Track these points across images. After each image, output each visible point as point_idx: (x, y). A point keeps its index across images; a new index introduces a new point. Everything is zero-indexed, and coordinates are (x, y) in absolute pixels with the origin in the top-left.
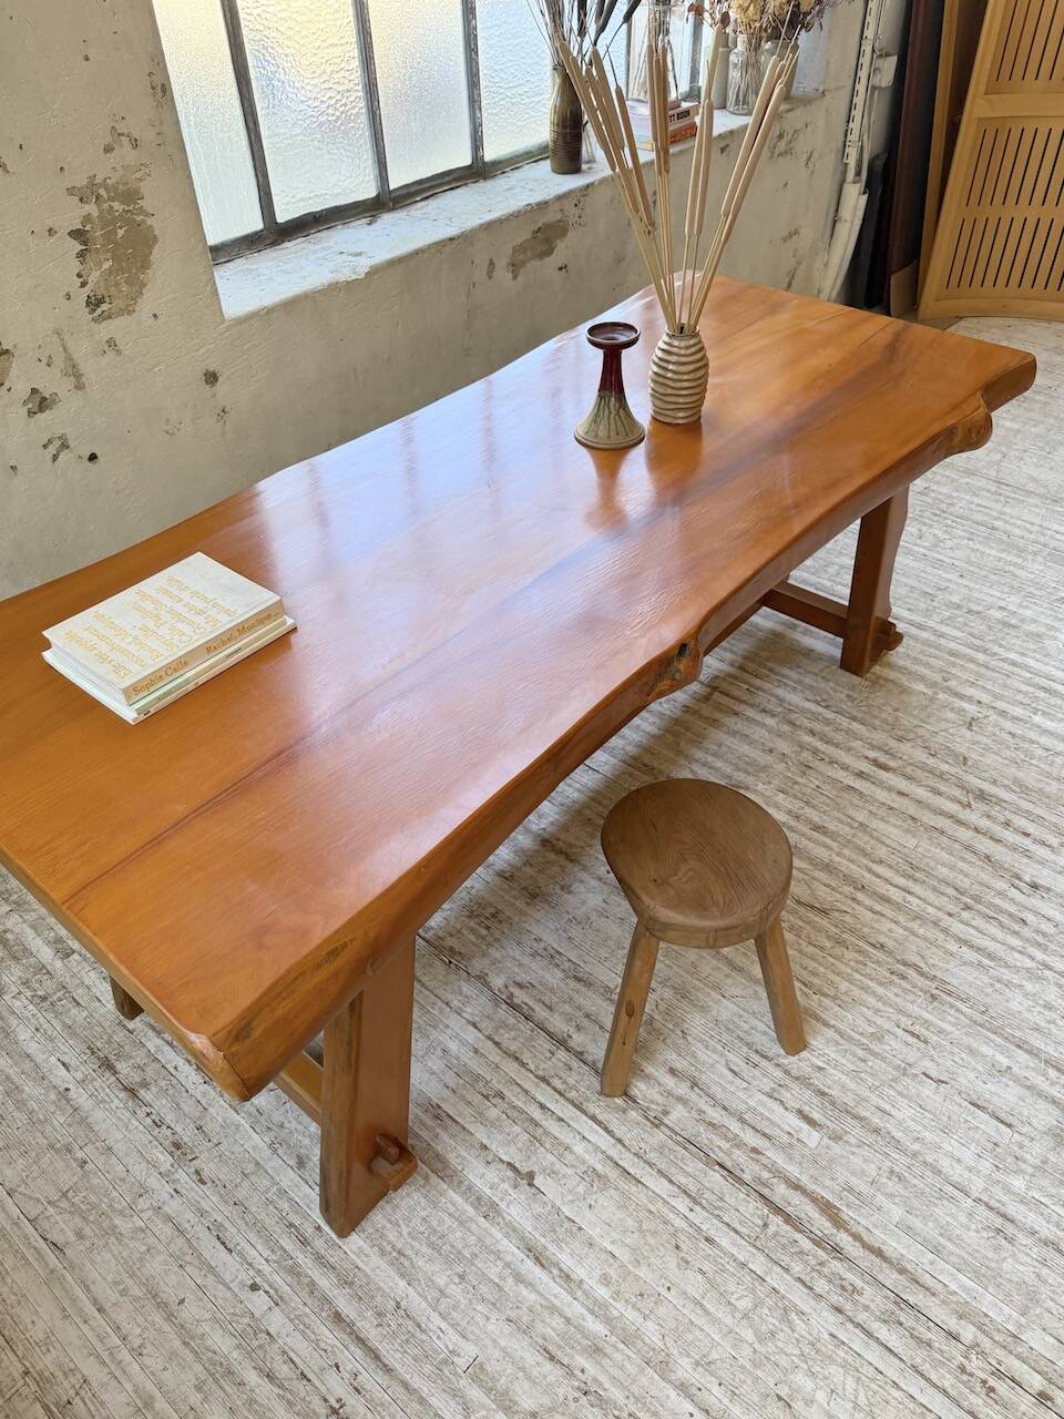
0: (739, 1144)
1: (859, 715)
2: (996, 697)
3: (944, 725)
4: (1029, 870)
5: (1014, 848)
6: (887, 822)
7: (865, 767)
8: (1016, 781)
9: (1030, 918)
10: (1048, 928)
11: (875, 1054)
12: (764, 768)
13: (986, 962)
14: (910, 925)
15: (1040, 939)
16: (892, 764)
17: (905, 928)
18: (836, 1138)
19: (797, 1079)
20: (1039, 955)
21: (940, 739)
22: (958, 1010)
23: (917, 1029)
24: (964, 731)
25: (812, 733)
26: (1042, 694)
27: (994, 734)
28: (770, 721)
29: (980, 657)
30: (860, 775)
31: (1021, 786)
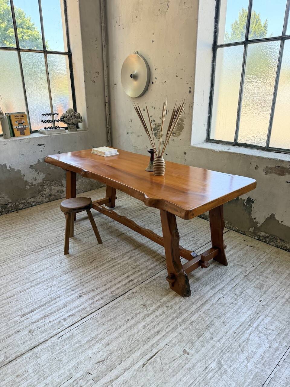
0: (54, 246)
1: (153, 283)
2: (157, 317)
3: (145, 300)
4: (86, 297)
5: (94, 297)
6: (112, 277)
7: (131, 278)
8: (117, 307)
9: (73, 292)
10: (69, 294)
11: (58, 262)
12: (136, 262)
13: (66, 281)
14: (82, 273)
15: (67, 292)
16: (131, 283)
17: (81, 272)
18: (47, 255)
19: (60, 253)
20: (62, 290)
21: (139, 296)
22: (59, 274)
23: (59, 268)
24: (142, 303)
25: (146, 272)
26: (156, 330)
27: (138, 309)
28: (152, 266)
29: (179, 320)
30: (129, 276)
31: (115, 307)
